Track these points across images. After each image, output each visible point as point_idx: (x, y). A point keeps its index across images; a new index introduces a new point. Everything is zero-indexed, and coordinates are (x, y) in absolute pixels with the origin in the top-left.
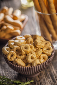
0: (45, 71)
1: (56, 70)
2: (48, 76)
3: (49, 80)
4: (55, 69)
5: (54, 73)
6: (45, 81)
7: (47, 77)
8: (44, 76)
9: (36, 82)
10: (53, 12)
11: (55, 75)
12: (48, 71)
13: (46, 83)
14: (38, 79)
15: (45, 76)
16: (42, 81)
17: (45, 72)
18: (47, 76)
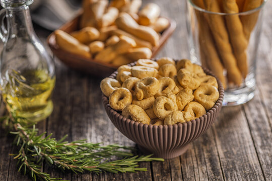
0: (199, 149)
1: (225, 151)
2: (203, 160)
3: (204, 168)
4: (222, 148)
5: (219, 156)
6: (195, 169)
7: (199, 163)
8: (194, 159)
9: (172, 170)
10: (230, 9)
11: (221, 160)
12: (205, 150)
13: (196, 175)
14: (179, 163)
15: (197, 160)
16: (187, 169)
17: (197, 151)
18: (201, 161)
